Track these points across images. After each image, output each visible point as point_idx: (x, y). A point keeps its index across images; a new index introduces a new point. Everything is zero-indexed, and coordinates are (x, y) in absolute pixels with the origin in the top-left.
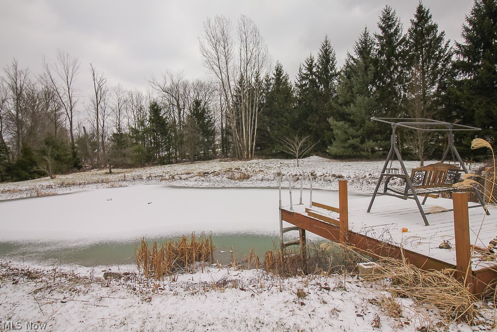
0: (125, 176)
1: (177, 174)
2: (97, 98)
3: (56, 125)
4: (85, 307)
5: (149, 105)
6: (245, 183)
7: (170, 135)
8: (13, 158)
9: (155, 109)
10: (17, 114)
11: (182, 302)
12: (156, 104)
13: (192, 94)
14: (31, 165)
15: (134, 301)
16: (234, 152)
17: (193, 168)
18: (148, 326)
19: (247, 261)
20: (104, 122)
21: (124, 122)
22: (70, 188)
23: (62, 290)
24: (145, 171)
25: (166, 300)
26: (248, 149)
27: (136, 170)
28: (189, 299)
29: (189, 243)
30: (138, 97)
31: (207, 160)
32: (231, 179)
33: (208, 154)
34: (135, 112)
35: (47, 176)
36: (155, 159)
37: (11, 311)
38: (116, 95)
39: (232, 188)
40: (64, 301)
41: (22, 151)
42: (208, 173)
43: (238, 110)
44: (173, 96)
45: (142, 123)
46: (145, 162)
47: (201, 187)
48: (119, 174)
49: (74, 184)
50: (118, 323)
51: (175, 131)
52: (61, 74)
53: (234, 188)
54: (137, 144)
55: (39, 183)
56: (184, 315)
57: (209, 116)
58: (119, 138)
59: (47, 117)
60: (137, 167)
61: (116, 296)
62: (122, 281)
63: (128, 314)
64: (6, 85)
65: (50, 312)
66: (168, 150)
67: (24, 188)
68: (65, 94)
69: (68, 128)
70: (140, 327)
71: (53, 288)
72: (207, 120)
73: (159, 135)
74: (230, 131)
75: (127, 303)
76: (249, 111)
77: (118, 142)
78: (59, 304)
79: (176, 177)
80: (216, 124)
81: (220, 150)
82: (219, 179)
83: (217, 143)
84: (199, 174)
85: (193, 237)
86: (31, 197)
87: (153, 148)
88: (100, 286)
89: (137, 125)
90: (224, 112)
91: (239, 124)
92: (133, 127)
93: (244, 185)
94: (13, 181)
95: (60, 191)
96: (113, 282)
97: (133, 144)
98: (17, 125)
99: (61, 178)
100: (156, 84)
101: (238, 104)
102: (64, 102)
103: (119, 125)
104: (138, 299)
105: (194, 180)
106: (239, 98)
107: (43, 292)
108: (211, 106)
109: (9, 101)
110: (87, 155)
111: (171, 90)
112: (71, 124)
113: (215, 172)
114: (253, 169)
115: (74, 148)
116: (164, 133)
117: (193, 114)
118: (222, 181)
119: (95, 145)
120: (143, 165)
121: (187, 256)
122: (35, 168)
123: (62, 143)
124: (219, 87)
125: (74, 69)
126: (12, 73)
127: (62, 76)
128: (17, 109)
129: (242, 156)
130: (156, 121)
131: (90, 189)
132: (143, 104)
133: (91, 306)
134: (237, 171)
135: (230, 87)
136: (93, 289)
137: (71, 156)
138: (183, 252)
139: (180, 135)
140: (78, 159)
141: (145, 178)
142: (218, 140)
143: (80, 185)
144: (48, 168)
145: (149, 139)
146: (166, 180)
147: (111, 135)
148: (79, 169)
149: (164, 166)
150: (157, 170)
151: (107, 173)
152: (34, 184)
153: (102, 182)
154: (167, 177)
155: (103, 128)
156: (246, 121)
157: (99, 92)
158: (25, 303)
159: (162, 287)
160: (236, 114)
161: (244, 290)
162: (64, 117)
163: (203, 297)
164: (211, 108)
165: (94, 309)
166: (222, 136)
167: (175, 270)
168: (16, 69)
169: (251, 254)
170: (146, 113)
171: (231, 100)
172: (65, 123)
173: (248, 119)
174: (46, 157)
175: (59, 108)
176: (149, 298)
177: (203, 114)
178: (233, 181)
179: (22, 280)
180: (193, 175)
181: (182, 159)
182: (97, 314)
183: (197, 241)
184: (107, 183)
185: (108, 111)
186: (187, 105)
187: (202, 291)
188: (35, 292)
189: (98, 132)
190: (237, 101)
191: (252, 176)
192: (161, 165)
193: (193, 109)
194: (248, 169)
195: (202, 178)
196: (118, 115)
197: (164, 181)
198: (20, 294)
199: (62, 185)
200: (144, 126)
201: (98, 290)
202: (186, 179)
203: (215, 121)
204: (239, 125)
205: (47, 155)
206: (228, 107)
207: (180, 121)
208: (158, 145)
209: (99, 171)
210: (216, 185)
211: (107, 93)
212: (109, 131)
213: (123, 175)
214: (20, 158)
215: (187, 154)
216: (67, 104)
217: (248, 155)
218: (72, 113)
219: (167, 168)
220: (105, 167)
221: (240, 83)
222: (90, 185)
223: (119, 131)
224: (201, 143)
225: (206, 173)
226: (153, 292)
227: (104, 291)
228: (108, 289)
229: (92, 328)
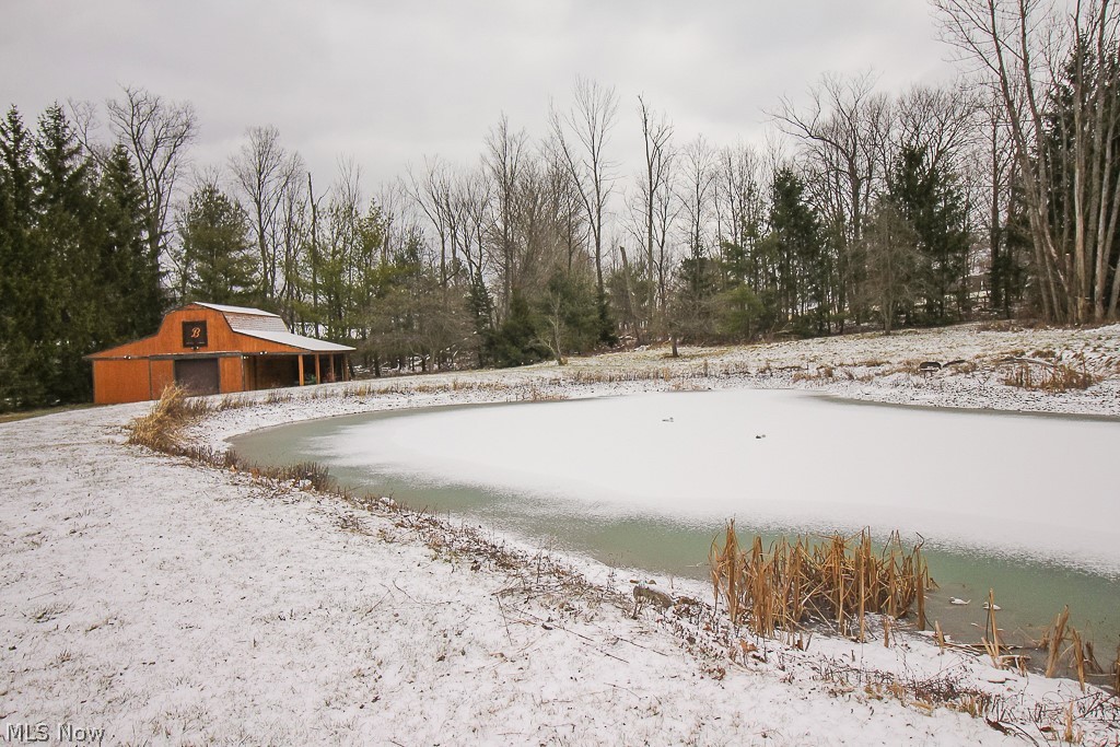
0: (706, 365)
1: (841, 365)
2: (651, 178)
3: (571, 246)
4: (584, 650)
5: (771, 180)
6: (1071, 401)
7: (825, 256)
8: (498, 320)
9: (786, 188)
10: (506, 229)
11: (800, 706)
12: (787, 174)
13: (895, 134)
14: (526, 335)
15: (684, 667)
16: (1037, 302)
17: (888, 349)
18: (708, 736)
19: (1045, 648)
20: (664, 232)
21: (710, 229)
22: (593, 386)
23: (547, 603)
24: (756, 352)
25: (759, 686)
26: (1093, 288)
27: (735, 349)
28: (821, 702)
29: (850, 556)
30: (744, 161)
31: (937, 326)
32: (1019, 384)
33: (941, 306)
34: (736, 203)
35: (552, 359)
36: (783, 323)
37: (462, 619)
38: (691, 165)
39: (1018, 413)
40: (548, 625)
41: (512, 305)
42: (936, 364)
43: (1057, 162)
44: (838, 147)
45: (751, 230)
46: (758, 330)
47: (913, 403)
48: (696, 357)
49: (599, 379)
50: (644, 705)
51: (840, 245)
52: (581, 130)
53: (1025, 413)
54: (737, 283)
55: (537, 374)
56: (800, 740)
57: (951, 192)
58: (696, 268)
59: (554, 232)
60: (736, 344)
61: (646, 645)
62: (669, 613)
63: (666, 693)
64: (488, 171)
65: (522, 640)
66: (819, 297)
67: (512, 382)
68: (588, 175)
69: (592, 253)
70: (689, 732)
71: (532, 595)
72: (942, 204)
73: (794, 258)
74: (1023, 232)
75: (669, 666)
76: (1103, 161)
77: (694, 281)
78: (539, 630)
79: (837, 373)
80: (973, 215)
81: (983, 294)
82: (972, 383)
83: (976, 272)
84: (908, 367)
85: (866, 542)
86: (524, 402)
87: (779, 295)
88: (619, 613)
89: (739, 235)
90: (1006, 173)
91: (1058, 207)
92: (730, 240)
93: (1068, 409)
94: (497, 368)
95: (575, 392)
96: (649, 612)
97: (728, 283)
98: (506, 251)
99: (577, 363)
100: (794, 120)
101: (1061, 141)
102: (585, 194)
103: (697, 238)
104: (694, 666)
105: (889, 382)
106: (1064, 120)
107: (515, 598)
108: (958, 161)
109: (492, 203)
110: (628, 315)
111: (835, 130)
112: (598, 244)
113: (963, 361)
114: (1108, 355)
115: (601, 297)
116: (809, 252)
117: (897, 191)
118: (982, 391)
119: (644, 289)
120: (753, 337)
121: (842, 589)
122: (531, 342)
123: (581, 287)
124: (991, 96)
125: (607, 115)
126: (498, 145)
127: (584, 135)
128: (506, 218)
129: (1066, 312)
130: (788, 221)
131: (630, 391)
132: (757, 178)
133: (594, 651)
134: (1042, 360)
135: (1030, 91)
136: (603, 615)
137: (595, 316)
138: (832, 577)
139: (855, 256)
140: (611, 322)
141: (753, 372)
142: (981, 264)
143: (610, 381)
144: (554, 343)
145: (770, 270)
146: (810, 378)
147: (680, 265)
148: (611, 345)
149: (806, 341)
150: (788, 352)
151: (666, 356)
152: (528, 375)
153: (656, 376)
154: (813, 371)
155: (662, 248)
156: (1086, 197)
157: (656, 160)
158: (485, 610)
159: (761, 654)
160: (1047, 175)
161: (1005, 731)
162: (584, 228)
163: (862, 711)
164: (959, 168)
165: (598, 658)
166: (995, 252)
167: (808, 621)
168: (504, 137)
169: (1060, 630)
170: (762, 202)
171: (1033, 133)
172: (586, 241)
173: (1096, 187)
174: (550, 319)
175: (577, 209)
176: (719, 671)
177: (930, 188)
178: (1024, 394)
179: (488, 565)
180: (887, 367)
181: (858, 323)
182: (606, 672)
183: (876, 556)
184: (667, 378)
185: (675, 205)
186: (881, 169)
187: (860, 691)
188: (503, 594)
189: (652, 258)
190: (1057, 131)
191: (1100, 379)
192: (797, 339)
193: (898, 176)
194: (1088, 354)
195: (916, 379)
196: (695, 212)
197: (802, 383)
198: (478, 590)
199: (578, 380)
200: (756, 236)
201: (614, 621)
202: (867, 379)
203: (969, 207)
204: (1061, 212)
205: (553, 314)
206: (1020, 156)
207: (857, 216)
208: (790, 285)
209: (651, 351)
210: (962, 401)
211: (674, 163)
212: (675, 254)
213: (702, 361)
214: (509, 321)
215: (876, 308)
216: (591, 199)
217: (1090, 309)
218: (599, 217)
219: (814, 347)
220: (664, 342)
221: (1073, 70)
222: (630, 383)
223: (697, 253)
224: (919, 275)
225: (931, 364)
226: (730, 657)
227: (625, 627)
228: (635, 623)
229: (590, 699)
